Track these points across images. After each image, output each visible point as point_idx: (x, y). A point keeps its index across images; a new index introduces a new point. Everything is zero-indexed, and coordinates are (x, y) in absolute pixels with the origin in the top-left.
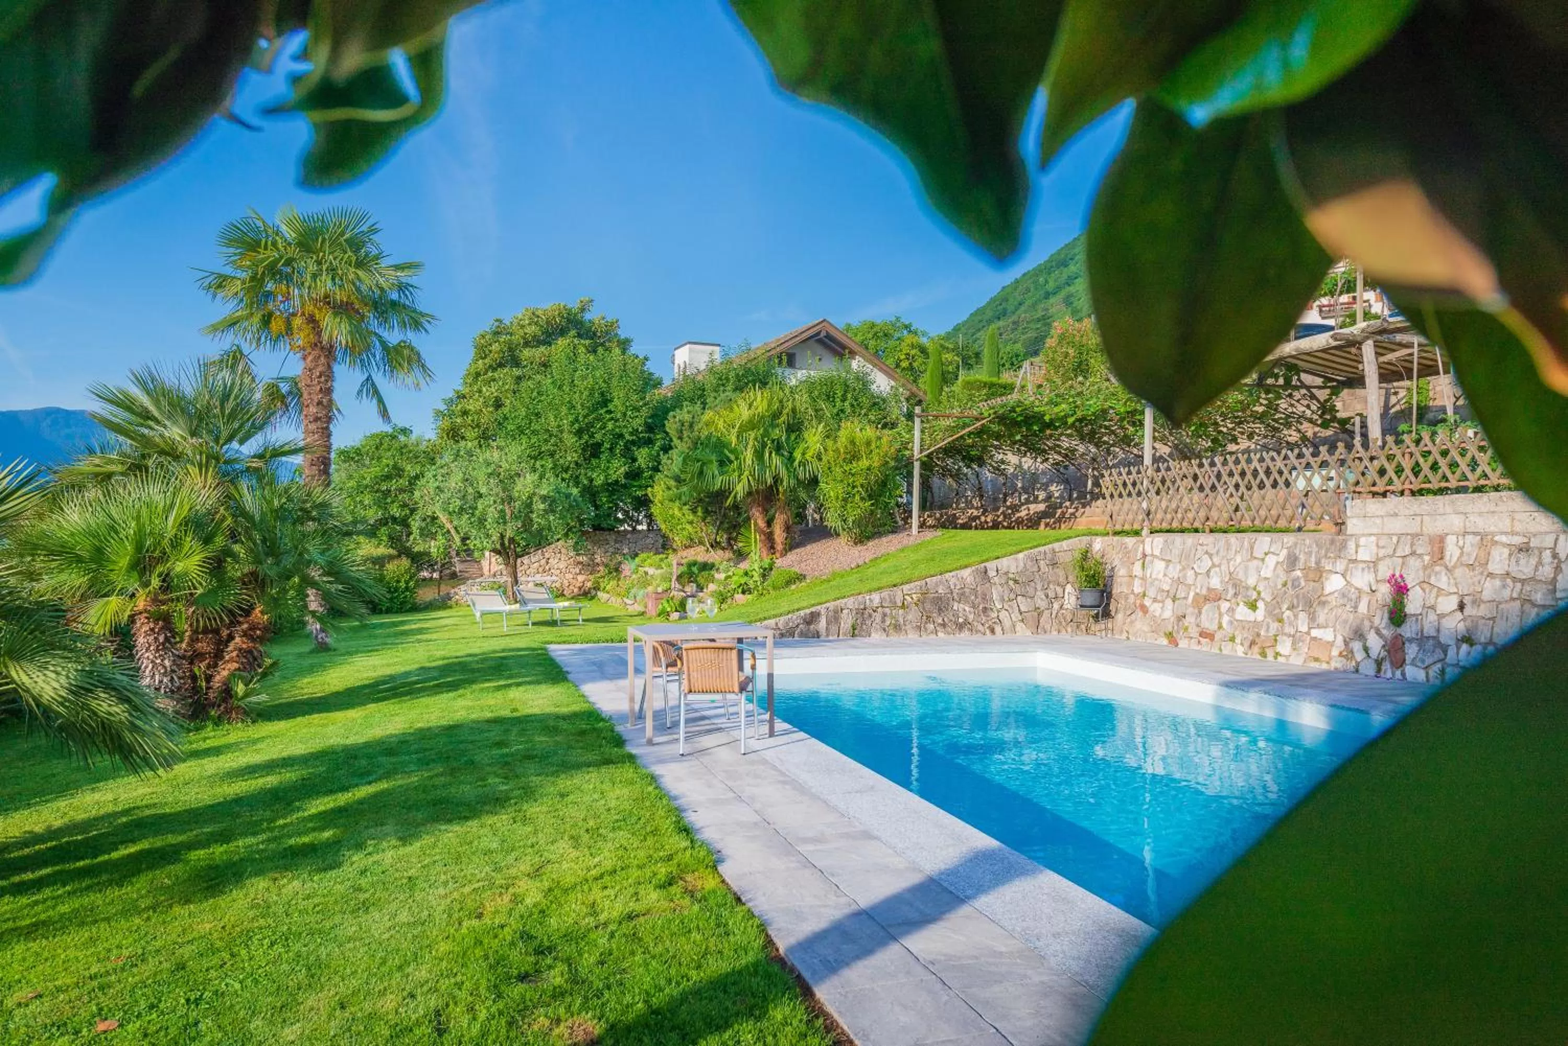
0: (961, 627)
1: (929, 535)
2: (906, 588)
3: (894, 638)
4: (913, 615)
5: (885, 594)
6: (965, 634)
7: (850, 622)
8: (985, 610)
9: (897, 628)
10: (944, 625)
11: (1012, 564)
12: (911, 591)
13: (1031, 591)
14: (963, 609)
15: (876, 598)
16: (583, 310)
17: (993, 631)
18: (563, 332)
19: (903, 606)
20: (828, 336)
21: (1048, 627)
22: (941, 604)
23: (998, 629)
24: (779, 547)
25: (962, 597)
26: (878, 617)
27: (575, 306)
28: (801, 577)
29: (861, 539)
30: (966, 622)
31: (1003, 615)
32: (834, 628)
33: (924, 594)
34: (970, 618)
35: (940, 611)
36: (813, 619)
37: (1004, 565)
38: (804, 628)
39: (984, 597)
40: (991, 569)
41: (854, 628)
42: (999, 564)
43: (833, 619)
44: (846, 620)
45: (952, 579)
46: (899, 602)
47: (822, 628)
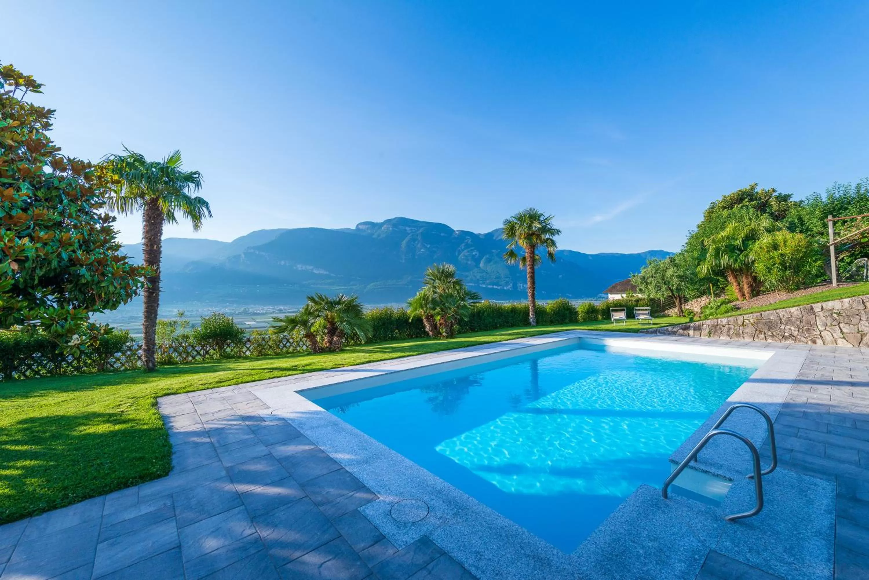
0: (785, 338)
1: (846, 286)
3: (735, 338)
4: (750, 329)
6: (790, 342)
7: (707, 331)
8: (808, 330)
9: (738, 335)
10: (773, 336)
11: (836, 305)
13: (855, 320)
14: (789, 329)
17: (814, 342)
18: (742, 200)
19: (743, 325)
22: (770, 325)
23: (819, 341)
24: (747, 295)
25: (789, 321)
26: (726, 329)
28: (735, 309)
30: (791, 335)
31: (825, 334)
32: (698, 333)
33: (759, 321)
34: (795, 333)
35: (770, 328)
36: (686, 328)
37: (829, 305)
38: (681, 331)
39: (809, 323)
40: (817, 307)
41: (710, 333)
42: (824, 305)
43: (698, 329)
44: (705, 330)
45: (781, 313)
46: (740, 323)
47: (691, 332)
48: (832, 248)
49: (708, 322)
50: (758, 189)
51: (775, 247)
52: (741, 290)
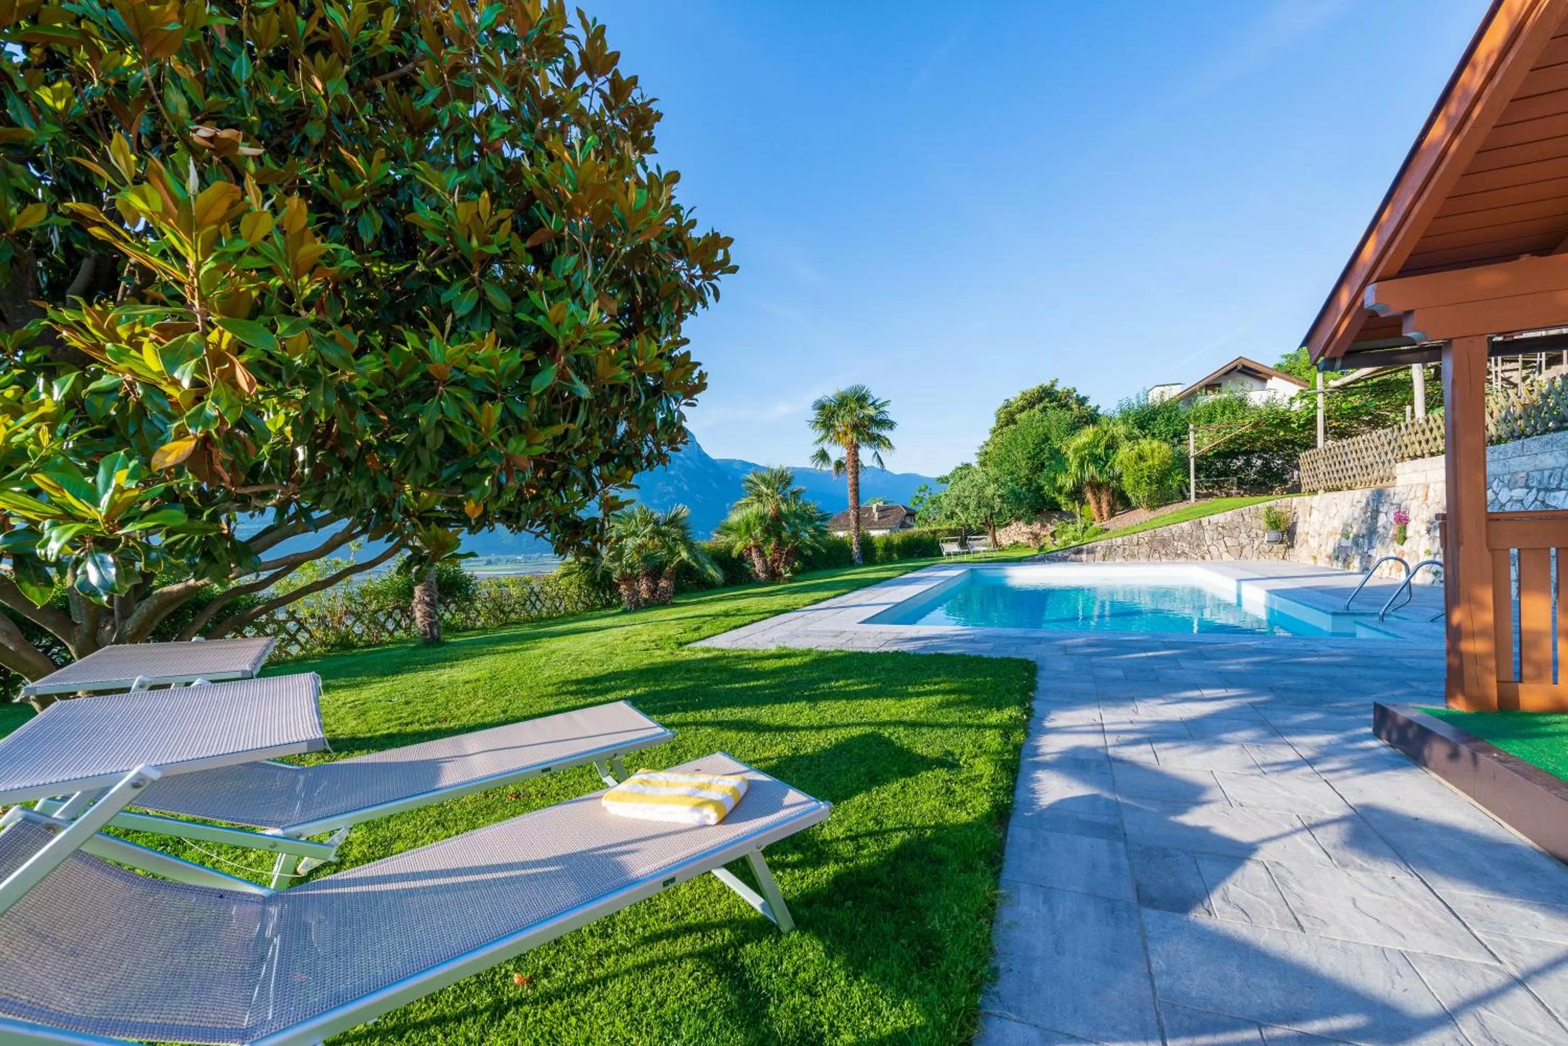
0: (1178, 555)
1: (1202, 502)
2: (1140, 535)
3: (1131, 560)
4: (1145, 549)
5: (1125, 538)
6: (1182, 559)
7: (1102, 553)
8: (1198, 546)
9: (1133, 556)
10: (1166, 554)
11: (1219, 518)
12: (1145, 536)
13: (1236, 533)
14: (1183, 546)
15: (1119, 540)
16: (1052, 386)
17: (1203, 558)
18: (1041, 400)
19: (1138, 544)
20: (1244, 367)
21: (1249, 555)
22: (1164, 543)
23: (1208, 557)
24: (1105, 515)
25: (1181, 538)
26: (1120, 550)
27: (1047, 384)
28: (1107, 530)
29: (1152, 508)
30: (1183, 552)
31: (1212, 549)
32: (1091, 556)
33: (1153, 537)
34: (1187, 550)
35: (1164, 547)
36: (1079, 552)
37: (1215, 518)
38: (1073, 556)
39: (1198, 538)
40: (1205, 521)
41: (1104, 556)
42: (1211, 518)
43: (1091, 551)
44: (1099, 554)
45: (1174, 528)
46: (1135, 542)
47: (1084, 556)
48: (1192, 461)
49: (1102, 543)
50: (1059, 388)
51: (1141, 457)
52: (1099, 509)
